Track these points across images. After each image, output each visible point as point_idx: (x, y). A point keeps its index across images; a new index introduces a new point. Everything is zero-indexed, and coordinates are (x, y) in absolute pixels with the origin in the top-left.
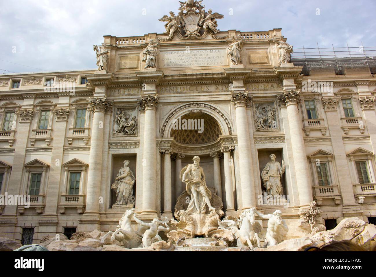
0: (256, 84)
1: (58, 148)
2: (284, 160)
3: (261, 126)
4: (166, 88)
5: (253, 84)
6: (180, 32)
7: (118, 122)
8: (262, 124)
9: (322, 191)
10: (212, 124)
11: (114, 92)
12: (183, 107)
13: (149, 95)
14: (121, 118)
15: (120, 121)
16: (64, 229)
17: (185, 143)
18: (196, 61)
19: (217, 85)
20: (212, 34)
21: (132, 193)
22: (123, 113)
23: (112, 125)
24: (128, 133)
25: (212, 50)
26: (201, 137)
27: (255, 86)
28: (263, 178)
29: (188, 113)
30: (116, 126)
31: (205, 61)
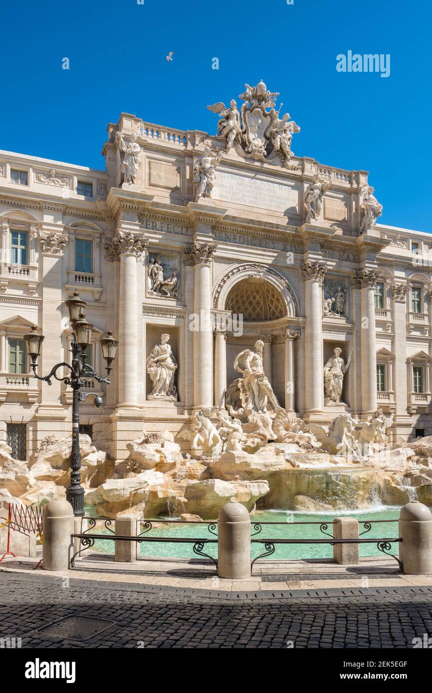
0: (331, 251)
1: (53, 301)
2: (350, 357)
3: (328, 309)
4: (221, 235)
5: (328, 251)
6: (239, 141)
7: (154, 275)
11: (147, 224)
12: (242, 268)
15: (156, 275)
18: (260, 199)
19: (286, 244)
20: (283, 158)
21: (173, 381)
22: (161, 263)
24: (167, 294)
25: (280, 186)
27: (329, 253)
28: (326, 376)
29: (247, 277)
30: (150, 280)
31: (272, 200)
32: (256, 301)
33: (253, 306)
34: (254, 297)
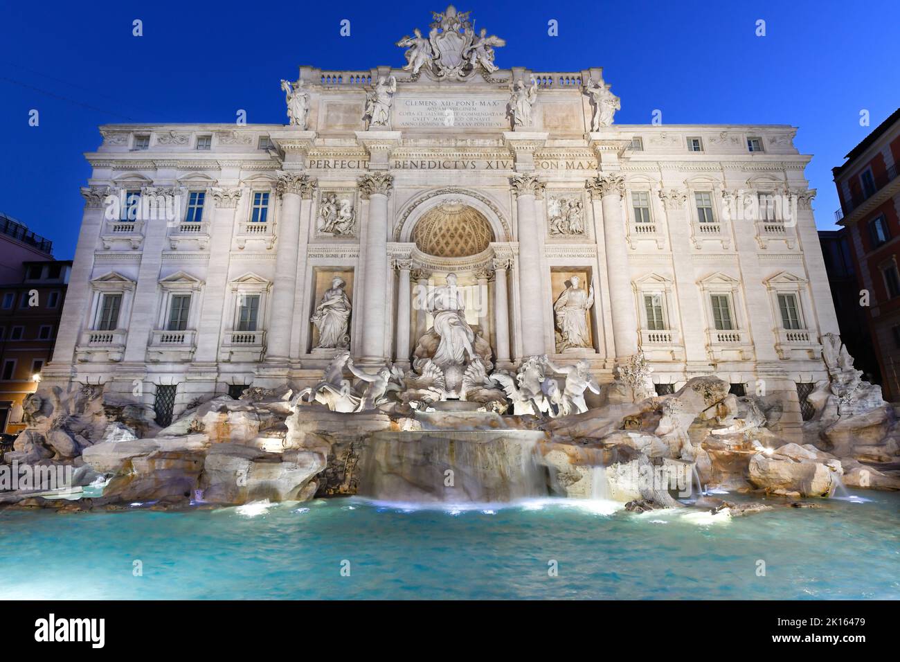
0: (554, 161)
1: (220, 254)
2: (593, 286)
3: (556, 229)
4: (405, 162)
5: (549, 161)
8: (560, 228)
9: (652, 339)
10: (477, 224)
11: (317, 164)
12: (433, 194)
13: (376, 171)
14: (328, 208)
15: (327, 214)
16: (228, 387)
17: (434, 253)
19: (490, 161)
21: (345, 330)
22: (333, 201)
23: (313, 220)
24: (339, 233)
26: (459, 246)
27: (552, 164)
28: (557, 313)
30: (321, 221)
31: (471, 119)
32: (466, 232)
33: (464, 238)
34: (464, 228)
